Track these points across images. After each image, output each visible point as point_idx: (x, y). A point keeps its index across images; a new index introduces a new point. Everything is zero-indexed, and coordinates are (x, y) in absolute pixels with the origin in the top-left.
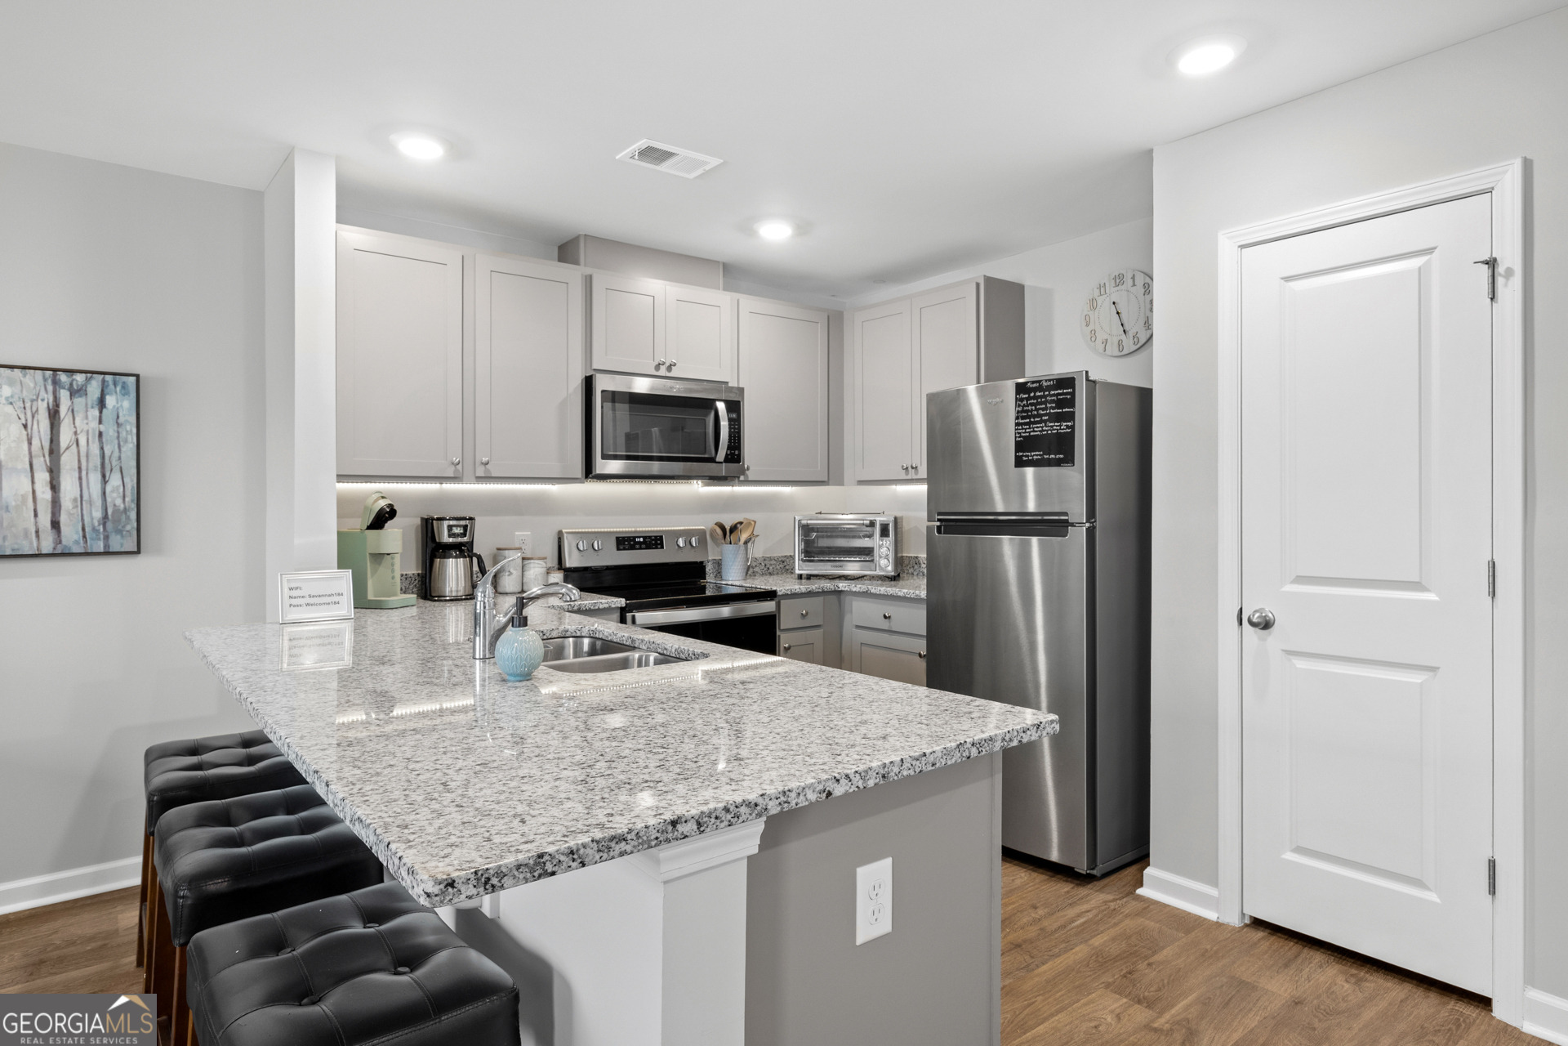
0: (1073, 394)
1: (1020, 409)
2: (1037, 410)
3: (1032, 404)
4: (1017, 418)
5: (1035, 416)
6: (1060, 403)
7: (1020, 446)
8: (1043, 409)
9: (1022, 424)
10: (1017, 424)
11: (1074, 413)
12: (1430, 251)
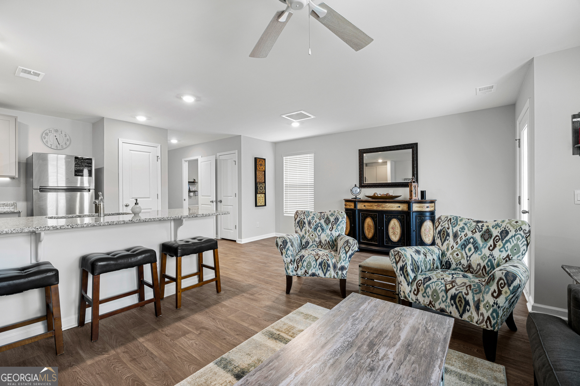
0: (91, 162)
1: (76, 163)
2: (82, 164)
3: (80, 162)
4: (75, 165)
5: (81, 165)
6: (88, 163)
7: (76, 171)
8: (83, 164)
9: (76, 166)
10: (75, 166)
11: (92, 166)
12: (150, 152)
